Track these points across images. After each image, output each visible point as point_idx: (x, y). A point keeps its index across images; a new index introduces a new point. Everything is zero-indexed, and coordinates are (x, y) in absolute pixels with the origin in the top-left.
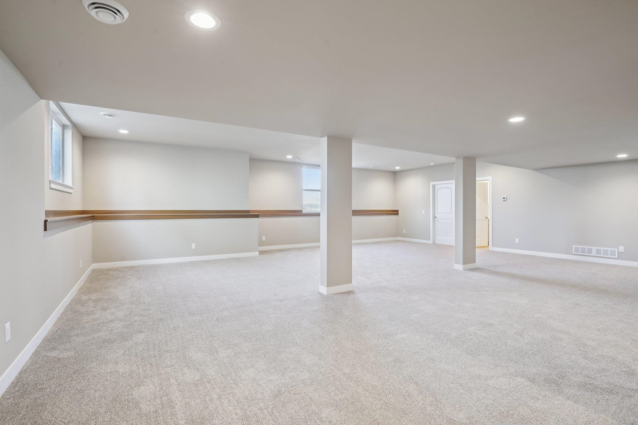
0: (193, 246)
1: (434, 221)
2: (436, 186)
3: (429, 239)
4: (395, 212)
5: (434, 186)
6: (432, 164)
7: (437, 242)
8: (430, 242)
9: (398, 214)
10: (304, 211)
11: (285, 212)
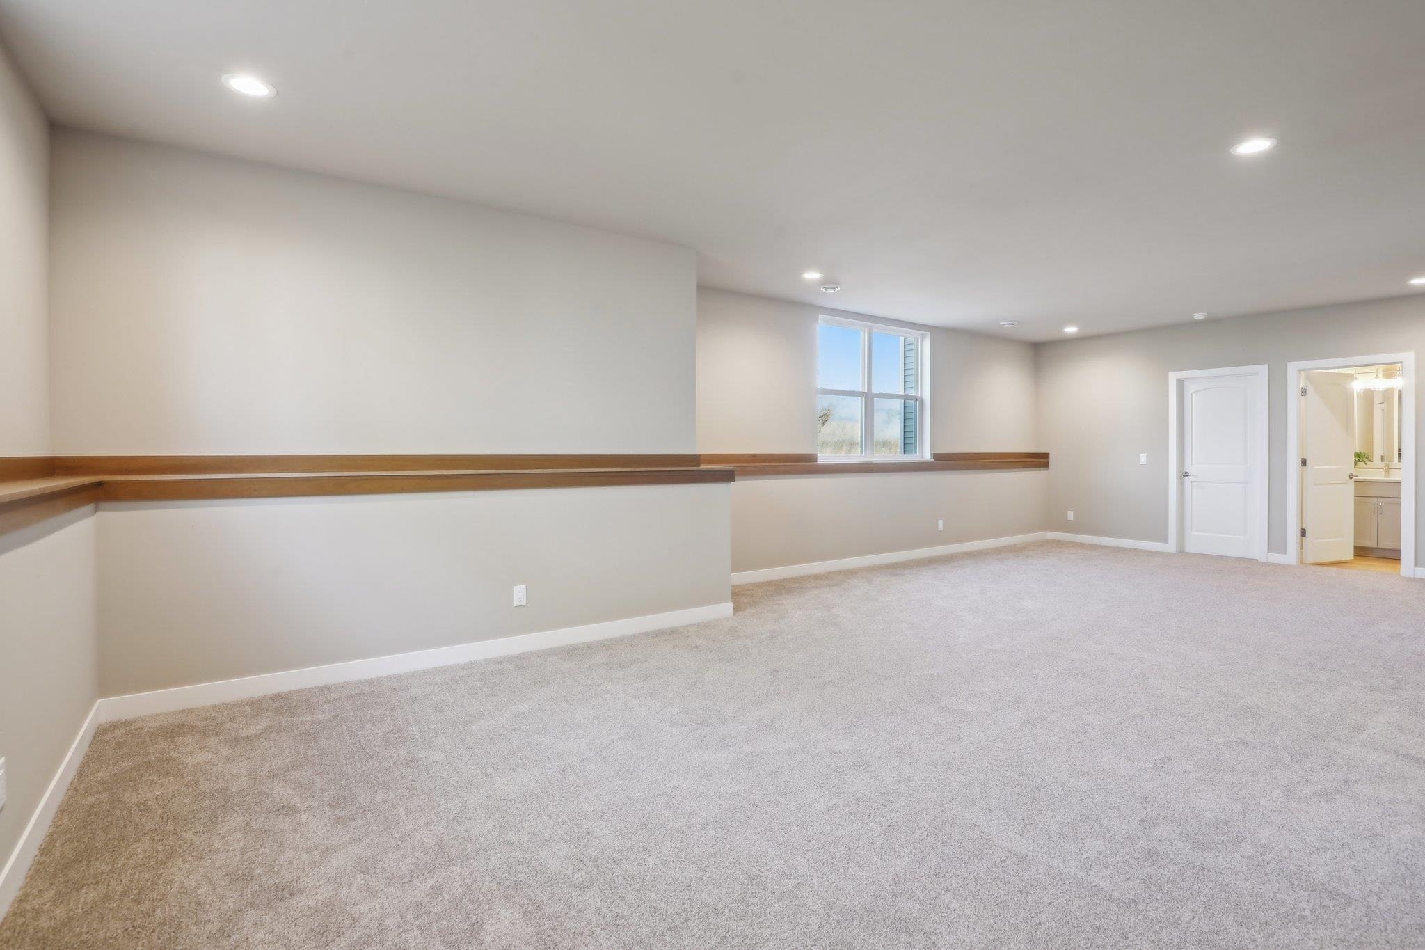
0: (519, 594)
1: (1181, 485)
2: (1186, 383)
3: (1165, 539)
4: (1039, 460)
5: (1180, 383)
6: (1198, 316)
7: (1191, 547)
8: (1171, 546)
9: (1046, 465)
10: (824, 458)
11: (770, 461)
